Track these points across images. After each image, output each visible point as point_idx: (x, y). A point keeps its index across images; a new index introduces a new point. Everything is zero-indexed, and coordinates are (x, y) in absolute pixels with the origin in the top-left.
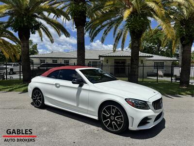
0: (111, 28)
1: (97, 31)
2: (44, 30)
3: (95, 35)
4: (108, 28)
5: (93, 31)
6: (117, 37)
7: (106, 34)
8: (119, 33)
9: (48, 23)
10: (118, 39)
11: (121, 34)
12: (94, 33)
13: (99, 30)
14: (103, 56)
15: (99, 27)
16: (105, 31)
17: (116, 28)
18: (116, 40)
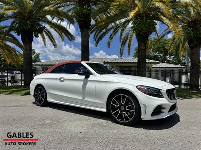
0: (116, 32)
1: (102, 35)
2: (47, 35)
3: (100, 39)
4: (113, 32)
5: (98, 34)
6: (123, 42)
7: (112, 38)
8: (124, 38)
9: (51, 27)
10: (123, 44)
11: (127, 38)
12: (99, 37)
13: (104, 34)
14: (108, 63)
15: (104, 31)
16: (110, 36)
17: (122, 33)
18: (122, 44)
